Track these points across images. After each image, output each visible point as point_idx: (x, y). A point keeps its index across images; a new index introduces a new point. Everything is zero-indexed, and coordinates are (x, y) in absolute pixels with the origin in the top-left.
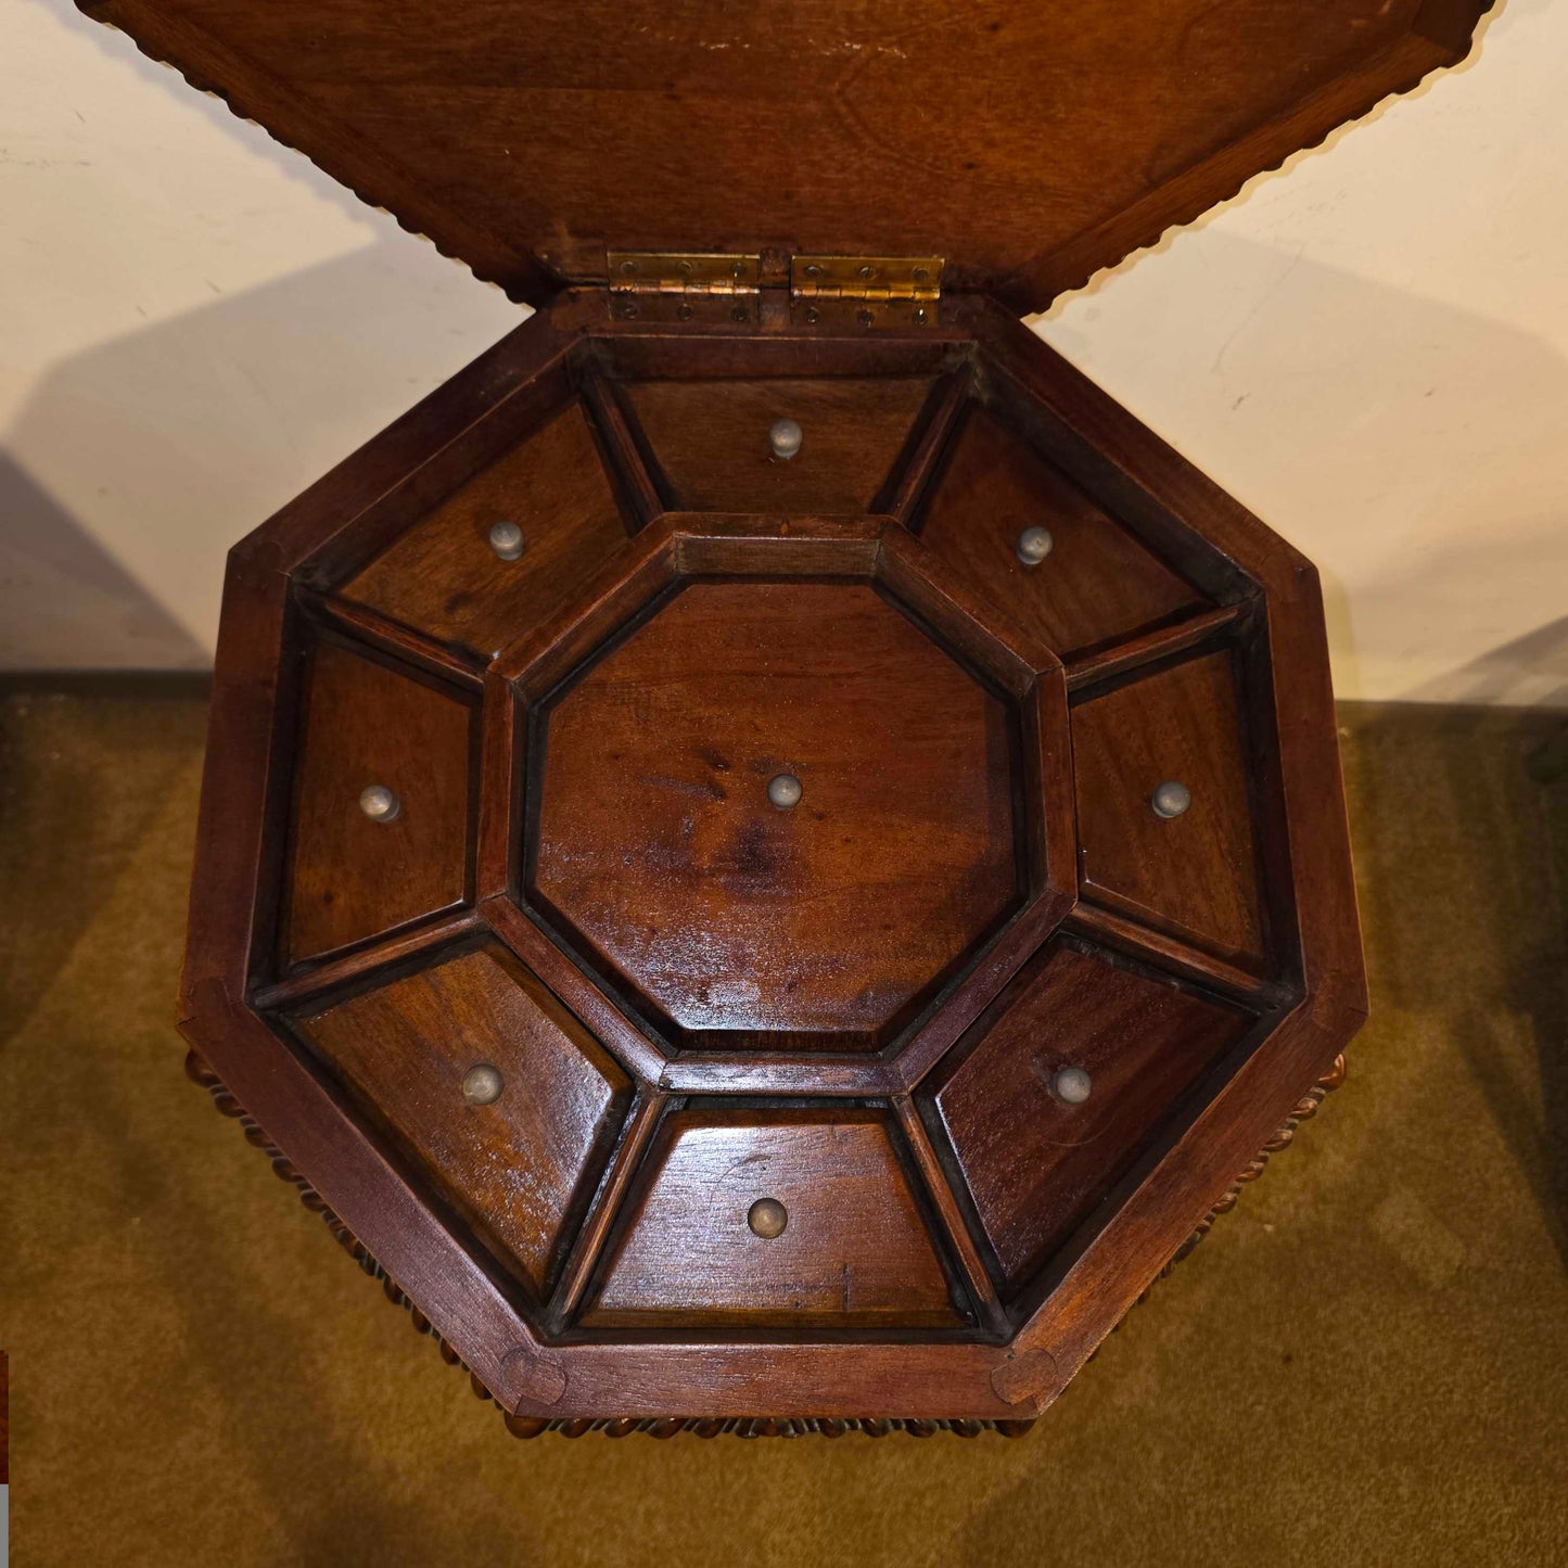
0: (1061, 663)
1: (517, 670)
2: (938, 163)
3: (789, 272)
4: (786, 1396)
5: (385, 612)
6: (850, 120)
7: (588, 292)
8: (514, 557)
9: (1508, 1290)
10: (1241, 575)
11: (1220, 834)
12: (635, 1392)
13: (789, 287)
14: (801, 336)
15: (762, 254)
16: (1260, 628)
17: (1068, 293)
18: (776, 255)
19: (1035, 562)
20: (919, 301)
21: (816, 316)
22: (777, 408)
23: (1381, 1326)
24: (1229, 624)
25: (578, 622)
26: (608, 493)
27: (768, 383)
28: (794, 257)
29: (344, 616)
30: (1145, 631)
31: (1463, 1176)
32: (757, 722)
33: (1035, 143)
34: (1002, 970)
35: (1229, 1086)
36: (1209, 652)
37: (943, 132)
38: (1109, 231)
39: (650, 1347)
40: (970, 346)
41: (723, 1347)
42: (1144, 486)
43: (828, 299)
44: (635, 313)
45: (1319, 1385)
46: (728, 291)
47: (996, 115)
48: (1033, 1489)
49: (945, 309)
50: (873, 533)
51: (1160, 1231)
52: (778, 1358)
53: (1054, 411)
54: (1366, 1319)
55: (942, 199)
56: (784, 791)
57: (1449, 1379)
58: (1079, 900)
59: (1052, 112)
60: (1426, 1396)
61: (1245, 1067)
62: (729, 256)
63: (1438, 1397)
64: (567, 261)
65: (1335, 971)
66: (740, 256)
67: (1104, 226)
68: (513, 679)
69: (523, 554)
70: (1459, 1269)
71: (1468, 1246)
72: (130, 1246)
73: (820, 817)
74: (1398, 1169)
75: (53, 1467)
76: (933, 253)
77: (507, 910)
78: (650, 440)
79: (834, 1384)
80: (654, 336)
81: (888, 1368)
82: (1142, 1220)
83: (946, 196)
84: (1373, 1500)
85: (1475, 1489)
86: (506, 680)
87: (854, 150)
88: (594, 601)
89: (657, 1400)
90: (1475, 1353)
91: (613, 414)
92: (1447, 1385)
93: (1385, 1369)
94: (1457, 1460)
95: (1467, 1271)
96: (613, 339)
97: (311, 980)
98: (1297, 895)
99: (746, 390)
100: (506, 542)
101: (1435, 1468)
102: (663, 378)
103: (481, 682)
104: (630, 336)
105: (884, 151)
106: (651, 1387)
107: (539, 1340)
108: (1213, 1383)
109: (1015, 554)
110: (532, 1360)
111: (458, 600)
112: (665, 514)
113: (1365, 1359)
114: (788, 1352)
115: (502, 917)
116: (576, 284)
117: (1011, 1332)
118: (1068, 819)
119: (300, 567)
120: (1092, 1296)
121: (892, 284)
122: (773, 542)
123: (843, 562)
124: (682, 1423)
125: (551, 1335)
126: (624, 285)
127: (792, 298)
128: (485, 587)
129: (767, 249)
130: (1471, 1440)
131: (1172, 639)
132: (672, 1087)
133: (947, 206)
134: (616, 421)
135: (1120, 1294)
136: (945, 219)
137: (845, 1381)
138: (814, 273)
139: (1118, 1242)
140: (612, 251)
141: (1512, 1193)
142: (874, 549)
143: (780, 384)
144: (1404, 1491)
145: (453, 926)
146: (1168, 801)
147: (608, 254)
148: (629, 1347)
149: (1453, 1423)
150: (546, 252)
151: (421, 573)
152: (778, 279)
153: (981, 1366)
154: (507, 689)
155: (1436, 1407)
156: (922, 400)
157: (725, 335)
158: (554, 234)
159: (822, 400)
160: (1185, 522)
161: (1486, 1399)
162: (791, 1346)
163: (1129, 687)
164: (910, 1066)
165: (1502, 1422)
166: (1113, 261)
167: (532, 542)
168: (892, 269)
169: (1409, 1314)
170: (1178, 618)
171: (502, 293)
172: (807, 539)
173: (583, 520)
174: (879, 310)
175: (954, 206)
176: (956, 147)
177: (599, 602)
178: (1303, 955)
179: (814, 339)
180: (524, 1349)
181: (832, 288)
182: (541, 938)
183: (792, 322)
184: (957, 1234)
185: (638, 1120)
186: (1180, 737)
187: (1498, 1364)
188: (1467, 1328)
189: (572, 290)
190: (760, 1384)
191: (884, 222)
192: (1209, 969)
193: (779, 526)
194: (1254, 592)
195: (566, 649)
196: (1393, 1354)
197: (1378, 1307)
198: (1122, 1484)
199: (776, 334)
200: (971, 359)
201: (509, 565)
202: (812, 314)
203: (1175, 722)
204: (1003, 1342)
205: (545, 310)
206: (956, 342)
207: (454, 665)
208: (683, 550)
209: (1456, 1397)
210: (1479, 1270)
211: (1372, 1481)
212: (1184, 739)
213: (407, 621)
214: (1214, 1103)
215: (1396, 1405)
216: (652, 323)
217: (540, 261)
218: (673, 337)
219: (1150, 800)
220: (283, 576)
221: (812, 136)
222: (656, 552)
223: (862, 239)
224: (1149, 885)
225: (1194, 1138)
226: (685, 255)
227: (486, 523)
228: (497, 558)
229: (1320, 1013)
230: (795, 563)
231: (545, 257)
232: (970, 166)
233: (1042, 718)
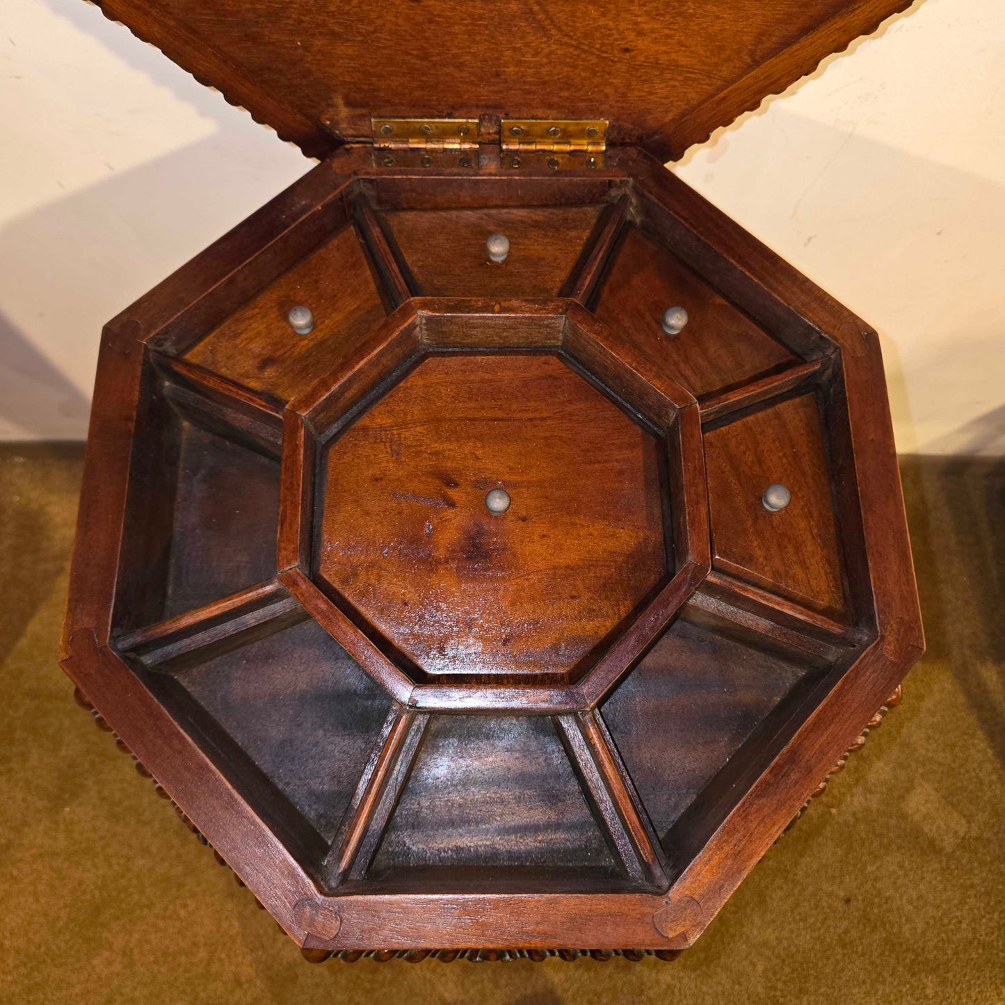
0: (696, 401)
1: (307, 408)
2: (603, 49)
3: (499, 132)
4: (503, 933)
5: (215, 371)
6: (541, 16)
7: (358, 148)
8: (306, 331)
9: (997, 852)
10: (822, 338)
11: (812, 523)
12: (391, 930)
13: (500, 143)
14: (508, 176)
15: (480, 118)
16: (837, 376)
17: (695, 146)
18: (490, 120)
19: (675, 332)
20: (591, 153)
21: (518, 163)
22: (492, 228)
23: (911, 878)
24: (815, 373)
25: (350, 373)
26: (372, 286)
27: (486, 211)
28: (502, 121)
29: (185, 372)
30: (754, 379)
31: (964, 775)
32: (476, 452)
33: (673, 32)
34: (657, 619)
35: (824, 702)
36: (800, 395)
37: (607, 24)
38: (724, 98)
39: (402, 896)
40: (627, 182)
41: (456, 896)
42: (753, 277)
43: (527, 151)
44: (391, 162)
45: (869, 920)
46: (456, 146)
47: (645, 11)
48: (676, 991)
49: (610, 157)
50: (561, 310)
51: (776, 808)
52: (496, 905)
53: (687, 225)
54: (901, 873)
55: (607, 76)
56: (498, 500)
57: (958, 914)
58: (712, 569)
59: (685, 8)
60: (943, 926)
61: (835, 688)
62: (456, 120)
63: (952, 927)
64: (344, 125)
65: (899, 618)
66: (464, 120)
67: (721, 95)
68: (304, 414)
69: (312, 330)
70: (963, 838)
71: (969, 822)
72: (62, 827)
73: (524, 520)
74: (920, 770)
75: (9, 978)
76: (601, 117)
77: (299, 579)
78: (403, 251)
79: (538, 924)
80: (405, 177)
81: (577, 912)
82: (763, 800)
83: (609, 73)
84: (909, 998)
85: (978, 989)
86: (299, 415)
87: (544, 39)
88: (362, 359)
89: (408, 936)
90: (975, 896)
91: (376, 232)
92: (957, 917)
93: (915, 907)
94: (965, 970)
95: (969, 839)
96: (375, 180)
97: (158, 630)
98: (870, 564)
99: (470, 216)
100: (301, 320)
101: (950, 975)
102: (412, 209)
103: (281, 417)
104: (388, 177)
105: (566, 39)
106: (404, 925)
107: (321, 893)
108: (798, 917)
109: (661, 327)
110: (315, 906)
111: (265, 363)
112: (412, 299)
113: (901, 900)
114: (504, 900)
115: (295, 584)
116: (349, 143)
117: (667, 884)
118: (703, 510)
119: (152, 338)
120: (726, 858)
121: (572, 141)
122: (489, 318)
123: (539, 332)
124: (427, 952)
125: (331, 889)
126: (384, 142)
127: (501, 151)
128: (285, 353)
129: (484, 115)
130: (974, 956)
131: (775, 384)
132: (418, 705)
133: (611, 81)
134: (378, 237)
135: (748, 855)
136: (608, 90)
137: (545, 921)
138: (517, 133)
139: (746, 816)
140: (375, 117)
141: (999, 785)
142: (561, 322)
143: (494, 212)
144: (929, 992)
145: (260, 591)
146: (774, 499)
147: (372, 120)
148: (387, 897)
149: (962, 944)
150: (328, 119)
151: (241, 343)
152: (490, 137)
153: (647, 910)
154: (300, 422)
155: (950, 933)
156: (593, 221)
157: (455, 175)
158: (333, 106)
159: (523, 222)
160: (782, 301)
161: (984, 927)
162: (506, 896)
163: (744, 420)
164: (591, 688)
165: (995, 943)
166: (727, 121)
167: (319, 321)
168: (571, 128)
169: (930, 869)
170: (778, 370)
171: (298, 150)
172: (513, 315)
173: (356, 306)
174: (562, 158)
175: (614, 81)
176: (616, 36)
177: (365, 360)
178: (876, 607)
179: (517, 178)
180: (310, 899)
181: (530, 143)
182: (323, 598)
183: (502, 167)
184: (627, 812)
185: (393, 731)
186: (781, 454)
187: (992, 903)
188: (970, 878)
189: (347, 146)
190: (484, 924)
191: (565, 94)
192: (807, 618)
193: (493, 306)
194: (832, 351)
195: (343, 393)
196: (920, 897)
197: (909, 864)
198: (737, 987)
199: (490, 174)
200: (628, 192)
201: (303, 337)
202: (515, 162)
203: (777, 443)
204: (661, 892)
205: (328, 160)
206: (618, 180)
207: (262, 406)
208: (425, 324)
209: (964, 926)
210: (977, 839)
211: (908, 986)
212: (785, 455)
213: (230, 377)
214: (813, 715)
215: (924, 933)
216: (403, 168)
217: (325, 126)
218: (417, 177)
219: (761, 498)
220: (141, 344)
221: (514, 29)
222: (406, 325)
223: (551, 106)
224: (761, 559)
225: (800, 740)
226: (426, 120)
227: (286, 307)
228: (294, 333)
229: (889, 649)
230: (505, 334)
231: (328, 122)
232: (627, 50)
233: (683, 439)
